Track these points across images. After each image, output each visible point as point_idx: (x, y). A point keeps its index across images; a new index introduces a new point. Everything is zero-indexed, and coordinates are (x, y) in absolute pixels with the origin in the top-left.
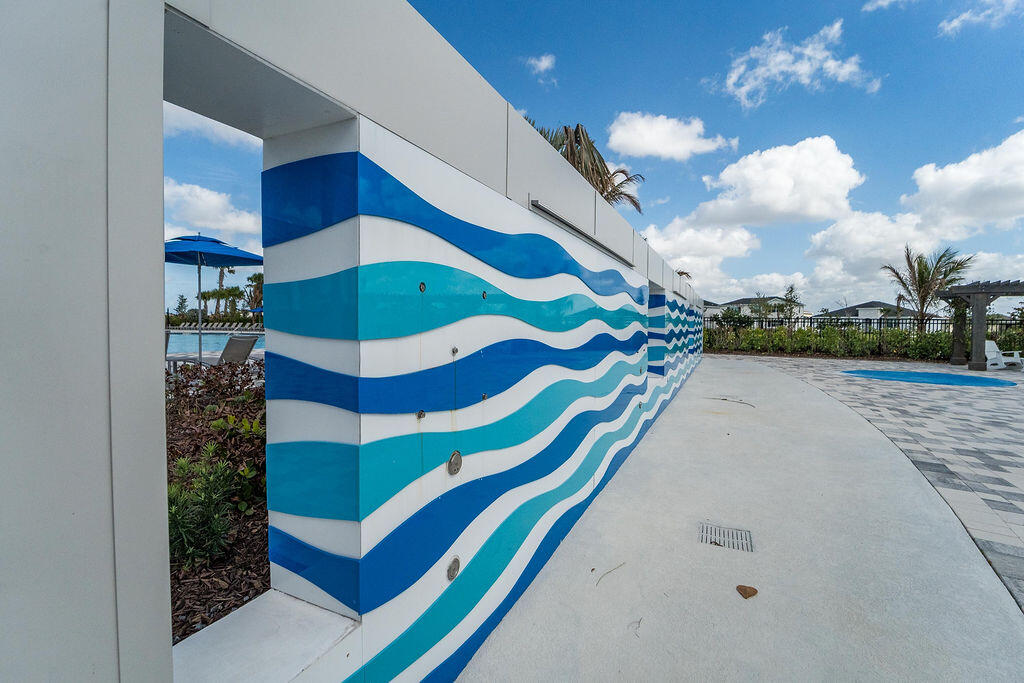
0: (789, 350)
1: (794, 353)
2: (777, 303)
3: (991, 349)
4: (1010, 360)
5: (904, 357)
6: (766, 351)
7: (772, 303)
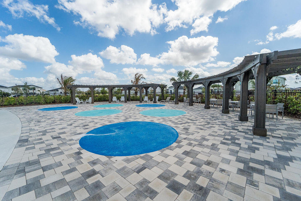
0: (25, 104)
1: (27, 104)
2: (32, 87)
3: (77, 99)
4: (81, 101)
5: (61, 102)
6: (16, 105)
7: (31, 87)
